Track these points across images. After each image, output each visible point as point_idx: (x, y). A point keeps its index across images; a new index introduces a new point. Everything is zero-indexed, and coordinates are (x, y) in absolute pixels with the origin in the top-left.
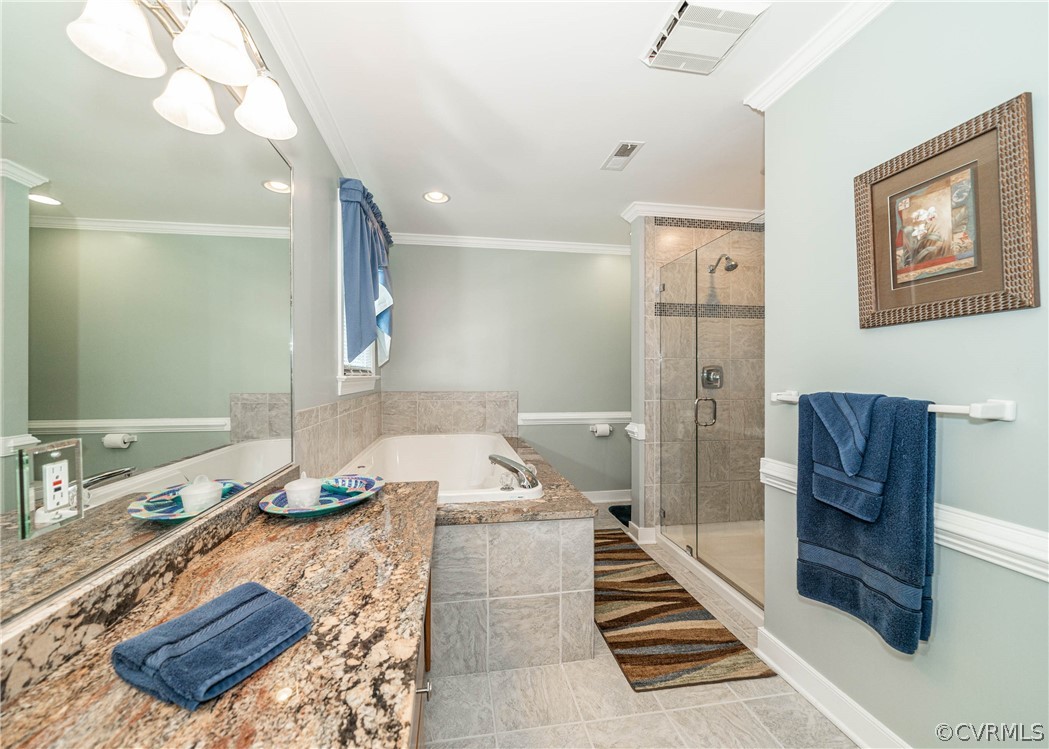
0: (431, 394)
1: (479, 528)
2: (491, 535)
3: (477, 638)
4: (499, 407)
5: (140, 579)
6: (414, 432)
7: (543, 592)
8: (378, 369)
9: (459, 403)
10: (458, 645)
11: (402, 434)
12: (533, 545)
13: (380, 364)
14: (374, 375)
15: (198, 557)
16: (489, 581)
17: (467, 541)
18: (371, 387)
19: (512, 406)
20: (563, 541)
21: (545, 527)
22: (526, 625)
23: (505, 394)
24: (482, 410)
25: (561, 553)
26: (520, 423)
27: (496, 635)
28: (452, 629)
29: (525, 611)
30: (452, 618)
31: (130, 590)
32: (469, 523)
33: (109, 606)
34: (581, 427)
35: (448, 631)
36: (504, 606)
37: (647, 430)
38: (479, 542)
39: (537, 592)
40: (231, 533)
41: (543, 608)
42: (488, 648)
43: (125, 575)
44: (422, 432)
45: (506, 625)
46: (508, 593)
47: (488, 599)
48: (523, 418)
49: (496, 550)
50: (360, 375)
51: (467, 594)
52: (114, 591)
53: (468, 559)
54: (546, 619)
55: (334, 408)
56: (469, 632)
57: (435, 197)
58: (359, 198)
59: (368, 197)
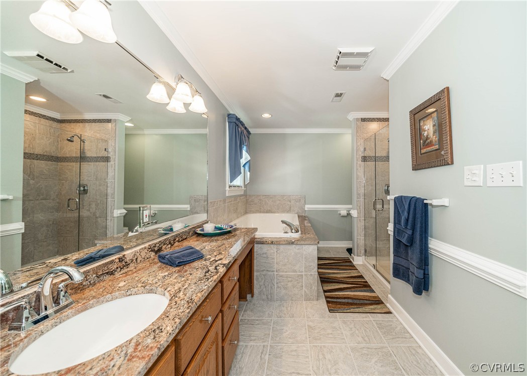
0: (267, 196)
1: (272, 246)
2: (277, 249)
3: (271, 287)
4: (297, 202)
5: (163, 244)
6: (260, 212)
7: (296, 272)
8: (245, 186)
9: (279, 200)
10: (264, 289)
11: (256, 213)
12: (293, 254)
13: (246, 184)
14: (243, 188)
15: (177, 243)
16: (276, 266)
17: (267, 250)
18: (242, 193)
19: (303, 201)
20: (305, 253)
21: (298, 247)
22: (290, 284)
23: (299, 196)
24: (289, 203)
25: (304, 257)
26: (306, 209)
27: (278, 287)
28: (262, 283)
29: (290, 279)
30: (262, 279)
31: (161, 246)
32: (268, 243)
33: (156, 249)
34: (335, 212)
35: (260, 283)
36: (282, 276)
37: (358, 213)
38: (272, 251)
39: (294, 272)
40: (186, 238)
41: (297, 279)
42: (275, 291)
43: (160, 242)
44: (264, 212)
45: (282, 284)
46: (283, 272)
47: (275, 273)
48: (308, 207)
49: (278, 255)
50: (237, 188)
51: (267, 270)
52: (157, 245)
53: (268, 257)
54: (298, 283)
55: (224, 201)
56: (268, 285)
57: (266, 116)
58: (234, 120)
59: (238, 119)
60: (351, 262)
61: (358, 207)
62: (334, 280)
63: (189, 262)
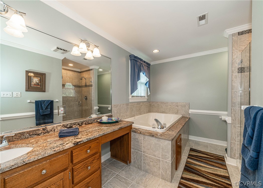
0: (163, 103)
1: (141, 135)
2: (143, 137)
3: (140, 161)
4: (183, 107)
5: (73, 125)
6: (158, 112)
7: (156, 157)
8: (148, 96)
9: (170, 105)
10: (136, 161)
11: (155, 112)
12: (153, 143)
13: (148, 95)
14: (146, 97)
15: (84, 125)
16: (143, 149)
17: (138, 137)
18: (146, 100)
19: (187, 107)
20: (162, 145)
21: (157, 140)
22: (151, 164)
23: (185, 103)
24: (177, 108)
25: (161, 148)
26: (190, 113)
27: (144, 163)
28: (135, 157)
29: (152, 160)
30: (135, 154)
31: (71, 125)
32: (138, 133)
33: (68, 126)
34: (217, 117)
35: (134, 157)
36: (146, 156)
37: (232, 120)
38: (141, 138)
39: (154, 156)
40: (92, 123)
41: (156, 161)
42: (143, 165)
43: (71, 123)
44: (160, 113)
45: (147, 161)
46: (147, 153)
47: (143, 153)
48: (191, 111)
49: (144, 142)
50: (135, 98)
51: (138, 150)
52: (69, 125)
53: (139, 142)
54: (157, 165)
55: (127, 105)
56: (139, 159)
57: (156, 51)
58: (133, 58)
59: (136, 57)
60: (224, 161)
61: (233, 115)
62: (195, 172)
63: (67, 136)
